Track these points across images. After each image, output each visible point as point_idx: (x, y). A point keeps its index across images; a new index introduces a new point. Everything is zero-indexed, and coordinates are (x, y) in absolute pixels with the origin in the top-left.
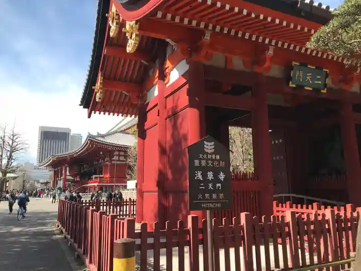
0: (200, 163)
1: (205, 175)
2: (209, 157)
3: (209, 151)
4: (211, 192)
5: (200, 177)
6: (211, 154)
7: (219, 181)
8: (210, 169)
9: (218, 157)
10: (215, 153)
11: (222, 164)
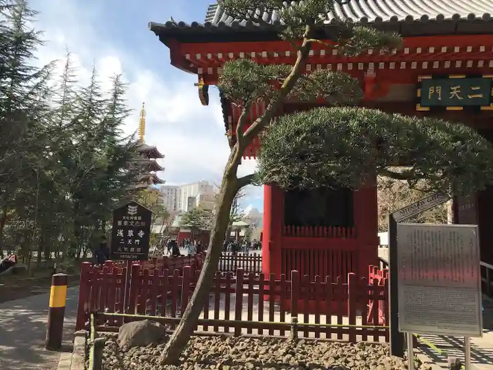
0: (123, 223)
1: (126, 233)
2: (132, 218)
3: (132, 214)
4: (129, 247)
5: (122, 234)
6: (134, 215)
7: (138, 237)
8: (131, 228)
9: (140, 218)
10: (137, 215)
11: (143, 224)
